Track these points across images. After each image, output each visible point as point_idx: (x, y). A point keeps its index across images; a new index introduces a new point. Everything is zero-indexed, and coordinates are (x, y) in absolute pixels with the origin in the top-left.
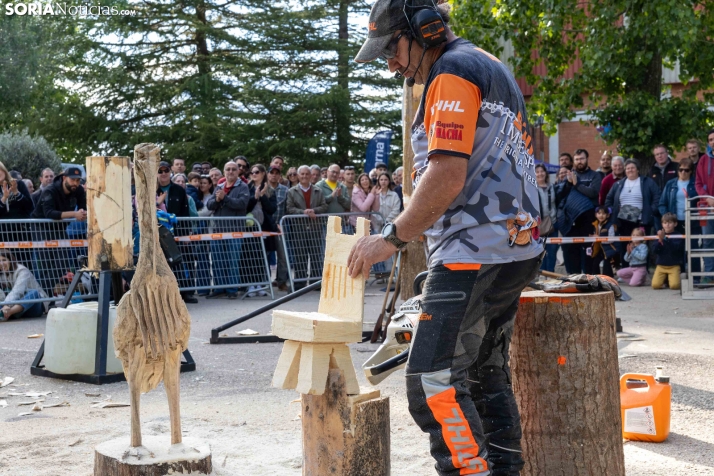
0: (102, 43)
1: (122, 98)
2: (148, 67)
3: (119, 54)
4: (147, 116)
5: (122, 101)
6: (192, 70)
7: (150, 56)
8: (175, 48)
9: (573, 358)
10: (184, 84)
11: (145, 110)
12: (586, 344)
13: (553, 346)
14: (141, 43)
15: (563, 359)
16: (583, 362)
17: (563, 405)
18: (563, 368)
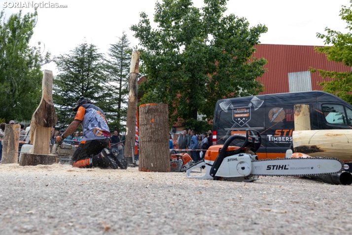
2: (68, 114)
3: (60, 110)
7: (68, 111)
9: (156, 119)
12: (159, 116)
13: (150, 116)
14: (66, 108)
15: (153, 120)
16: (158, 121)
17: (152, 133)
18: (153, 123)
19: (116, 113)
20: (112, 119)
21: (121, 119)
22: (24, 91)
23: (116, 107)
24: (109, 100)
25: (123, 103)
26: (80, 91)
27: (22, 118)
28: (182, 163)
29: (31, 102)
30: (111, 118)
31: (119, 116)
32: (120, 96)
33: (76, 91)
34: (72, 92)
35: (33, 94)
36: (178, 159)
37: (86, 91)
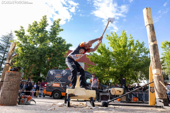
12: (16, 78)
13: (11, 77)
15: (12, 80)
16: (15, 80)
17: (10, 86)
18: (12, 81)
28: (27, 100)
36: (25, 98)
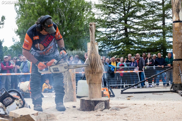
0: (101, 31)
1: (106, 44)
2: (113, 37)
3: (105, 34)
4: (112, 49)
5: (106, 45)
6: (124, 37)
7: (113, 34)
8: (119, 31)
10: (121, 40)
11: (112, 47)
14: (111, 30)
19: (161, 31)
20: (158, 36)
21: (167, 36)
22: (71, 21)
23: (160, 24)
24: (153, 17)
25: (168, 18)
26: (121, 12)
27: (72, 46)
29: (78, 30)
30: (156, 36)
31: (164, 33)
32: (164, 12)
33: (118, 13)
34: (114, 13)
35: (79, 22)
37: (128, 11)
